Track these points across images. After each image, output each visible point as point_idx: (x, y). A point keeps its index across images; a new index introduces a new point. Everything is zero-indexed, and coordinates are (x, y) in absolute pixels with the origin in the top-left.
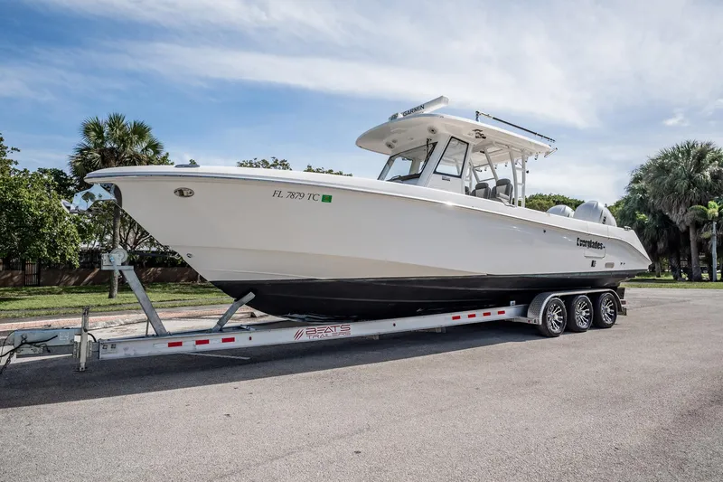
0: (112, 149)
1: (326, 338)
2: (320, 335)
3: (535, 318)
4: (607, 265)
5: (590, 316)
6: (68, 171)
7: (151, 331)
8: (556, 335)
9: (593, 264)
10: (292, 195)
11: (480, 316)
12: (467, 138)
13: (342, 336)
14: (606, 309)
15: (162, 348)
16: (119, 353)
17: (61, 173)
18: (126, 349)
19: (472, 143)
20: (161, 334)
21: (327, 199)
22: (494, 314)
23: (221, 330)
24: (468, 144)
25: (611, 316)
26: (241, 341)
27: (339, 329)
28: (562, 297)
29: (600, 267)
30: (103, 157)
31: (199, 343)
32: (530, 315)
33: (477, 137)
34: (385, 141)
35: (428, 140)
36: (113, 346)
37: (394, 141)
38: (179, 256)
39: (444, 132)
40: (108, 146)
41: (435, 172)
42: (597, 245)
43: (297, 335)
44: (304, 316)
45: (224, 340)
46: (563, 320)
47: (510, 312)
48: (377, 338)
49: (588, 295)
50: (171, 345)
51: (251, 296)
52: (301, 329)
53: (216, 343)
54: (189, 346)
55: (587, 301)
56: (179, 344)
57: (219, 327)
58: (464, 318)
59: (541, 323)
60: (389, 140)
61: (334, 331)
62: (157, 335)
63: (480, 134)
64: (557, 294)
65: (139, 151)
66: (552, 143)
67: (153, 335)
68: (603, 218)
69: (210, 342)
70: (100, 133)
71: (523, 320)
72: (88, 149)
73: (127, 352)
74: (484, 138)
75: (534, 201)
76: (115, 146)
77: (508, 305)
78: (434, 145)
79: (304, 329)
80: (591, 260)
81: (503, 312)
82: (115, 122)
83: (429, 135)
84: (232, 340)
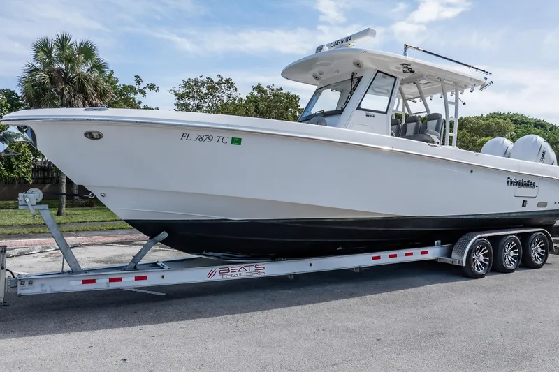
0: (59, 70)
1: (240, 277)
2: (234, 274)
3: (459, 258)
4: (540, 205)
5: (519, 257)
6: (19, 91)
7: (67, 268)
8: (481, 276)
9: (524, 205)
10: (201, 138)
11: (401, 256)
12: (395, 72)
13: (255, 275)
14: (537, 249)
15: (76, 285)
16: (35, 290)
17: (13, 93)
18: (42, 285)
19: (401, 77)
20: (75, 272)
21: (236, 141)
22: (417, 255)
23: (135, 268)
24: (395, 78)
25: (541, 257)
26: (154, 279)
27: (253, 269)
28: (489, 238)
29: (532, 207)
30: (51, 78)
31: (111, 280)
32: (455, 255)
33: (404, 71)
34: (312, 72)
35: (353, 73)
36: (31, 282)
37: (321, 74)
38: (93, 195)
39: (370, 66)
40: (56, 66)
41: (359, 108)
42: (529, 185)
43: (210, 274)
44: (219, 254)
45: (137, 279)
46: (489, 261)
47: (434, 253)
48: (293, 278)
49: (518, 235)
50: (85, 282)
51: (164, 235)
52: (213, 268)
53: (128, 281)
54: (102, 283)
55: (516, 241)
56: (93, 281)
57: (133, 265)
58: (385, 258)
59: (464, 265)
60: (316, 71)
61: (249, 271)
62: (73, 272)
63: (407, 68)
64: (483, 235)
65: (85, 71)
66: (487, 76)
67: (69, 272)
68: (541, 153)
69: (123, 279)
70: (48, 53)
71: (448, 260)
72: (37, 70)
73: (44, 288)
74: (413, 72)
75: (492, 119)
76: (63, 66)
77: (432, 245)
78: (359, 79)
79: (218, 269)
80: (522, 200)
81: (426, 252)
82: (63, 42)
83: (355, 69)
84: (145, 278)
